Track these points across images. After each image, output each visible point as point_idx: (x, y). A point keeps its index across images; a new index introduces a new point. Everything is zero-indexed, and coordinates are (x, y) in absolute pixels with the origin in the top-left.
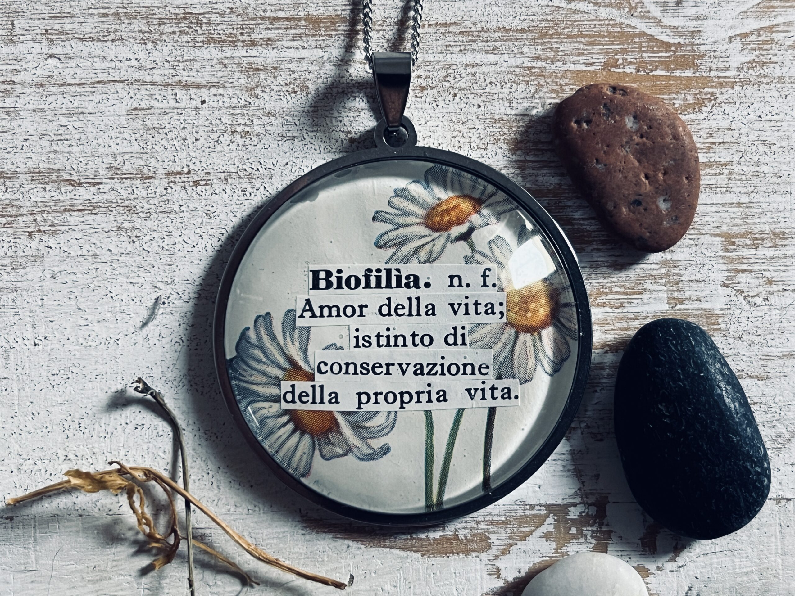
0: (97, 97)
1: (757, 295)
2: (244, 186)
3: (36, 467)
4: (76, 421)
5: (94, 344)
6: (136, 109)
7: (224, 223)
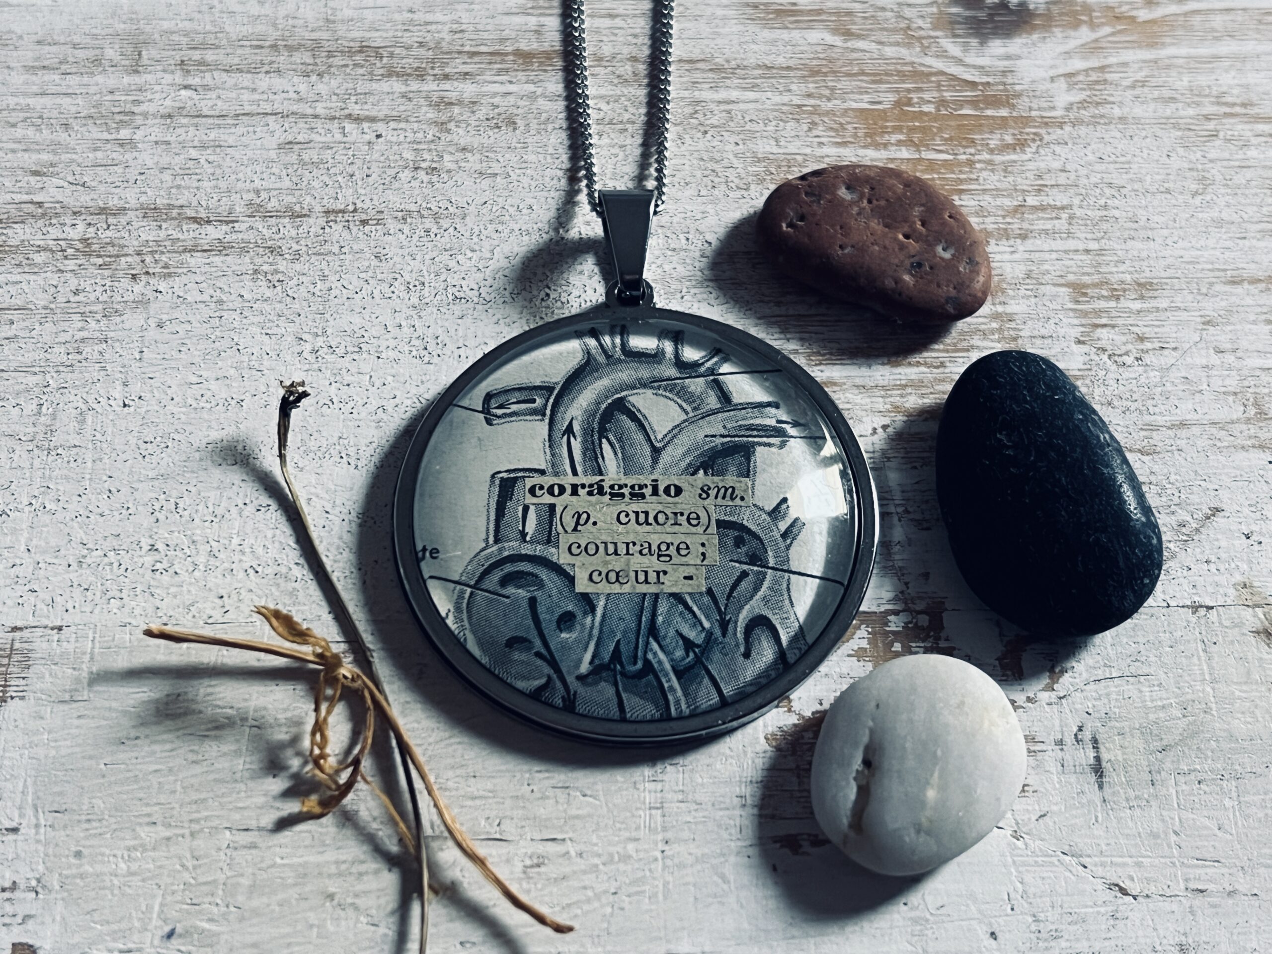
0: (240, 130)
1: (1127, 354)
2: (427, 226)
3: (106, 560)
4: (172, 500)
5: (208, 406)
6: (290, 143)
7: (399, 266)
